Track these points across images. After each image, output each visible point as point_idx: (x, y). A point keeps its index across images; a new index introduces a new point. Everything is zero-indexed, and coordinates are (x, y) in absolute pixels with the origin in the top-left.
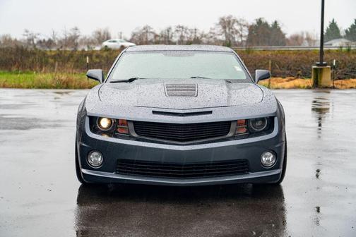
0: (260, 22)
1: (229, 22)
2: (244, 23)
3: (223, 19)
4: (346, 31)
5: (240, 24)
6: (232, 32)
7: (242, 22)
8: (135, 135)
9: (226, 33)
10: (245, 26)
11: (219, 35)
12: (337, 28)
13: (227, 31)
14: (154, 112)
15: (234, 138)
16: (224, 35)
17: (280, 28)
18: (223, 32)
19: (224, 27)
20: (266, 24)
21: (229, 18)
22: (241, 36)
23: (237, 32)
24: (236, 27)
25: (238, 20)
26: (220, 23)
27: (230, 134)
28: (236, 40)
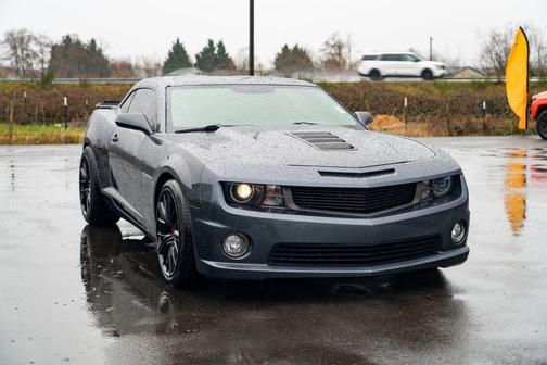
0: (68, 40)
1: (22, 40)
2: (47, 42)
3: (11, 34)
4: (197, 57)
5: (40, 44)
6: (28, 56)
7: (42, 40)
8: (294, 207)
9: (17, 57)
10: (47, 45)
11: (6, 59)
12: (184, 52)
13: (19, 53)
14: (322, 173)
15: (418, 206)
16: (13, 59)
17: (100, 51)
18: (12, 55)
19: (14, 48)
20: (78, 43)
21: (21, 32)
22: (42, 61)
23: (35, 55)
24: (34, 47)
25: (37, 36)
26: (7, 40)
27: (416, 201)
28: (34, 67)
